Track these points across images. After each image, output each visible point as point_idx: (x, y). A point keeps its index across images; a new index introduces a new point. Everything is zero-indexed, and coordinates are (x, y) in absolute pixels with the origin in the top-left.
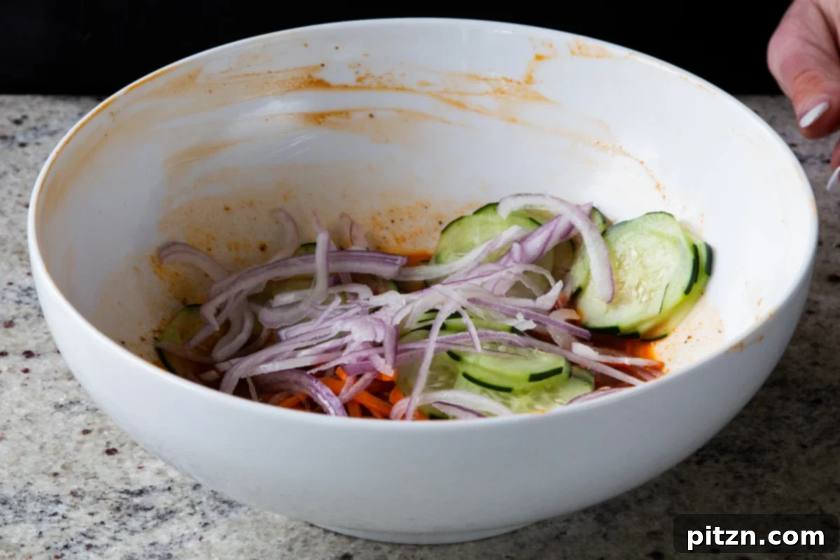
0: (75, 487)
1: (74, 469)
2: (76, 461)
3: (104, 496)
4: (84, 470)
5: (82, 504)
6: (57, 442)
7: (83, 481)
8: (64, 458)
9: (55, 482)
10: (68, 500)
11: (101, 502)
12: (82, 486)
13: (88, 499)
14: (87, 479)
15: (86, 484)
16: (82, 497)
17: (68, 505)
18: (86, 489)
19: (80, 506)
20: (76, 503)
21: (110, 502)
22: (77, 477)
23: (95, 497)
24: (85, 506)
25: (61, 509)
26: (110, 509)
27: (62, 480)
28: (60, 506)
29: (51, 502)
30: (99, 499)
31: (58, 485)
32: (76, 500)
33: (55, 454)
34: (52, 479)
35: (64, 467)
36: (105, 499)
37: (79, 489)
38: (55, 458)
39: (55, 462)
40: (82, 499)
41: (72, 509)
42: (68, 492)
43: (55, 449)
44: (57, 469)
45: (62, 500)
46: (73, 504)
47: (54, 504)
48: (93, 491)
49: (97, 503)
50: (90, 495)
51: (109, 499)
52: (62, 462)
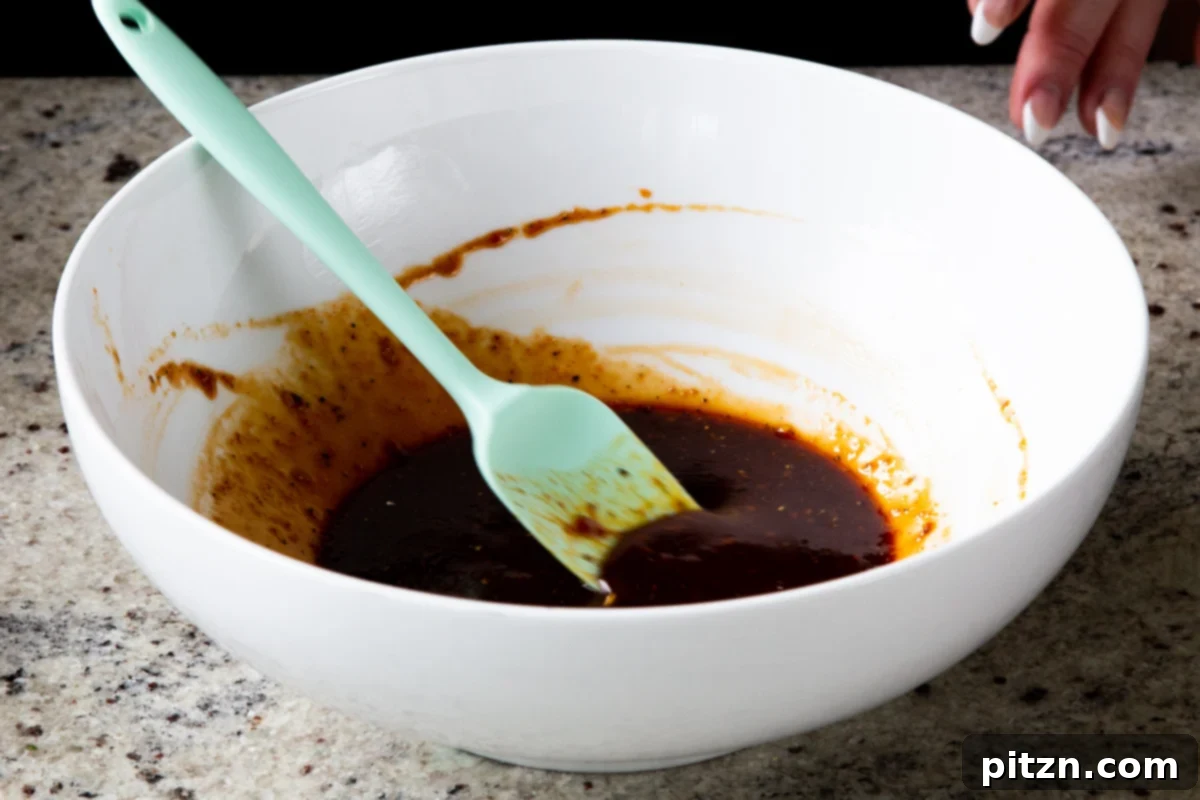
0: (132, 606)
1: (131, 582)
2: (134, 572)
3: (173, 618)
4: (145, 584)
5: (143, 629)
6: (107, 545)
7: (144, 597)
8: (118, 568)
9: (105, 600)
10: (124, 623)
11: (168, 625)
12: (142, 605)
13: (151, 622)
14: (149, 595)
15: (147, 602)
16: (142, 620)
17: (124, 631)
18: (149, 609)
19: (140, 632)
20: (136, 628)
21: (181, 626)
22: (136, 593)
23: (160, 619)
24: (146, 632)
25: (115, 636)
26: (181, 636)
27: (116, 597)
28: (113, 632)
29: (101, 627)
30: (165, 622)
31: (110, 604)
32: (135, 624)
33: (105, 562)
34: (102, 595)
35: (118, 579)
36: (173, 622)
37: (139, 609)
38: (105, 567)
39: (106, 573)
40: (142, 623)
41: (130, 636)
42: (125, 613)
43: (105, 554)
44: (108, 582)
45: (115, 624)
46: (130, 629)
47: (105, 629)
48: (157, 612)
49: (163, 627)
50: (153, 617)
51: (181, 622)
52: (115, 572)
